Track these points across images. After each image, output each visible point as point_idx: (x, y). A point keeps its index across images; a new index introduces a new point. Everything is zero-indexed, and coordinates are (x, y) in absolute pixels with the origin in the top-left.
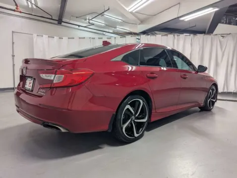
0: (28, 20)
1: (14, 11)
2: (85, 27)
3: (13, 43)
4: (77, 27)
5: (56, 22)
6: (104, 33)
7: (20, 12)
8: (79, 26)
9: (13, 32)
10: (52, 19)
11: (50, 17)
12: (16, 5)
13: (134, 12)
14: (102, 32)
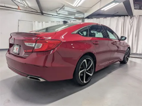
0: (25, 13)
1: (17, 9)
2: (56, 16)
3: (19, 26)
4: (52, 16)
5: (41, 14)
6: (69, 18)
7: (20, 10)
8: (53, 15)
9: (19, 20)
10: (37, 12)
11: (36, 11)
12: (18, 6)
13: (77, 6)
14: (68, 18)
